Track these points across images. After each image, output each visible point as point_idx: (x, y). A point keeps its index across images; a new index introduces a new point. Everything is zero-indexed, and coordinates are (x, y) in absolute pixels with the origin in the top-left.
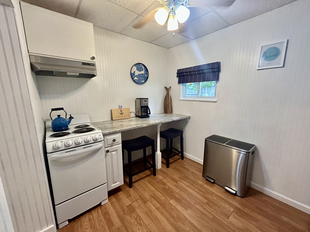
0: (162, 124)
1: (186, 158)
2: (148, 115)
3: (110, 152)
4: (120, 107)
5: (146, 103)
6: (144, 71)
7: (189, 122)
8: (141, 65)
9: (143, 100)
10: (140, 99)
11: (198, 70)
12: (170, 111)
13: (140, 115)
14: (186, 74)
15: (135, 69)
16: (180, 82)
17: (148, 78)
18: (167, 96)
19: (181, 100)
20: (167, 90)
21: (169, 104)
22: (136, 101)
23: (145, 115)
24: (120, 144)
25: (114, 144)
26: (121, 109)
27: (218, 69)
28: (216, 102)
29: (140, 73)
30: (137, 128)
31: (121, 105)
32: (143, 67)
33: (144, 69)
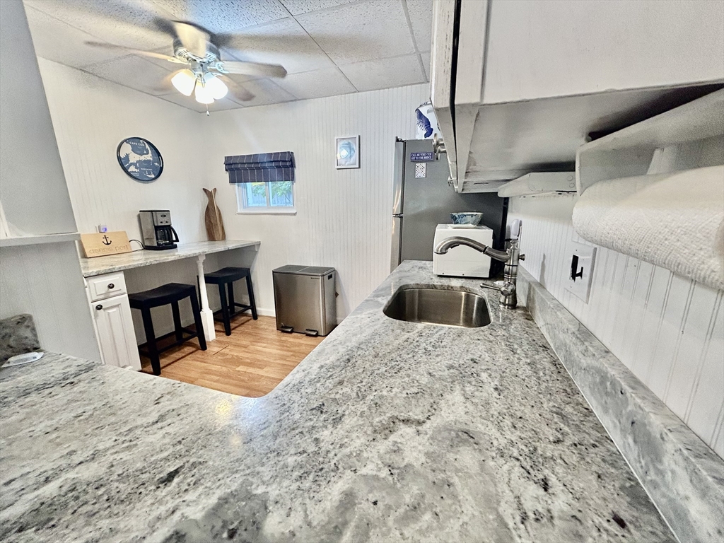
0: (206, 255)
1: (261, 316)
2: (172, 244)
3: (105, 309)
4: (102, 230)
5: (165, 219)
6: (150, 155)
7: (260, 251)
8: (141, 141)
9: (159, 214)
10: (152, 211)
11: (255, 161)
12: (221, 235)
13: (156, 245)
14: (242, 166)
15: (127, 149)
16: (232, 181)
17: (161, 169)
18: (210, 207)
19: (239, 214)
20: (210, 194)
21: (216, 221)
22: (139, 216)
23: (165, 244)
24: (124, 293)
25: (111, 294)
26: (104, 234)
27: (290, 163)
28: (295, 214)
29: (143, 158)
30: (156, 262)
31: (103, 224)
32: (147, 146)
33: (150, 151)
